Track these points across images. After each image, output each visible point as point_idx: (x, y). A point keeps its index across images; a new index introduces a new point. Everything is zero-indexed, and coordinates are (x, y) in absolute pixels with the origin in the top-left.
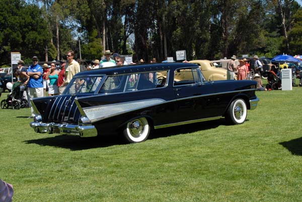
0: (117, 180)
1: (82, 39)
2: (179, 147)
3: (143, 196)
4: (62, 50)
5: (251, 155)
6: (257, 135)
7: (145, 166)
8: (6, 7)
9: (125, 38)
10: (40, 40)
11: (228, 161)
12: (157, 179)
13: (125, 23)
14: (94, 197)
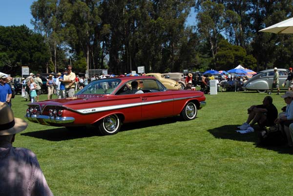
0: (94, 156)
1: (72, 57)
3: (112, 167)
4: (58, 65)
5: (187, 139)
6: (192, 125)
7: (114, 146)
8: (19, 34)
9: (103, 57)
10: (43, 58)
11: (172, 143)
12: (122, 155)
13: (103, 46)
14: (77, 168)
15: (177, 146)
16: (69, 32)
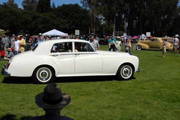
0: (121, 98)
1: (105, 24)
3: (133, 109)
4: (96, 28)
7: (133, 91)
8: (74, 9)
9: (124, 24)
10: (87, 24)
12: (139, 99)
13: (124, 17)
14: (111, 108)
15: (174, 94)
16: (103, 8)
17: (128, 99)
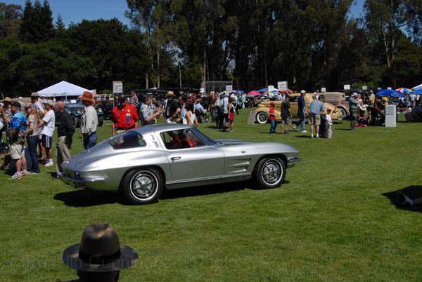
1: (182, 64)
2: (284, 197)
3: (251, 265)
4: (162, 76)
5: (357, 210)
6: (363, 186)
8: (109, 32)
9: (226, 64)
10: (141, 66)
11: (335, 218)
12: (264, 239)
13: (226, 48)
15: (342, 224)
16: (177, 28)
17: (240, 241)
